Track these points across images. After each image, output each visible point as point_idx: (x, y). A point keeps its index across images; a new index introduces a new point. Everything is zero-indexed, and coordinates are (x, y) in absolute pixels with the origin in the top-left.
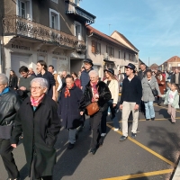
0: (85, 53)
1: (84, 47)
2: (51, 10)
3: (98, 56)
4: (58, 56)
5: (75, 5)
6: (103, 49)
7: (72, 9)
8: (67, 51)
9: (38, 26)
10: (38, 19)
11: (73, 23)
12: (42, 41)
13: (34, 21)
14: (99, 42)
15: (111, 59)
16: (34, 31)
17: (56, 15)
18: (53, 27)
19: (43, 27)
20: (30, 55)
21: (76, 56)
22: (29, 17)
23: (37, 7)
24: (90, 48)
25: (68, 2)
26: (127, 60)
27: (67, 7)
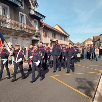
0: (40, 37)
1: (39, 33)
2: (20, 13)
3: (47, 38)
4: (25, 38)
5: (34, 10)
6: (50, 34)
7: (32, 12)
8: (29, 36)
9: (13, 21)
10: (13, 18)
12: (15, 30)
13: (11, 19)
15: (55, 40)
16: (11, 24)
17: (23, 15)
18: (21, 22)
19: (15, 22)
20: (8, 38)
21: (35, 38)
22: (8, 16)
23: (12, 11)
24: (42, 34)
25: (30, 8)
26: (63, 41)
27: (30, 11)
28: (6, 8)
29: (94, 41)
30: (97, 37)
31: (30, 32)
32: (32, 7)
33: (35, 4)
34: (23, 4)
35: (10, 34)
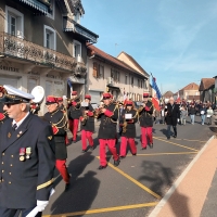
0: (85, 77)
1: (84, 70)
2: (46, 27)
3: (101, 80)
4: (54, 80)
5: (74, 22)
6: (107, 72)
7: (70, 27)
8: (63, 74)
9: (29, 45)
10: (30, 37)
11: (72, 42)
12: (34, 63)
13: (26, 39)
14: (102, 64)
15: (116, 85)
16: (26, 50)
17: (52, 33)
18: (48, 47)
20: (19, 78)
21: (74, 80)
22: (20, 34)
23: (29, 23)
24: (91, 71)
25: (66, 18)
26: (135, 87)
27: (65, 24)
28: (17, 17)
29: (201, 88)
30: (208, 81)
31: (64, 67)
32: (70, 15)
33: (78, 10)
34: (53, 8)
35: (23, 69)
